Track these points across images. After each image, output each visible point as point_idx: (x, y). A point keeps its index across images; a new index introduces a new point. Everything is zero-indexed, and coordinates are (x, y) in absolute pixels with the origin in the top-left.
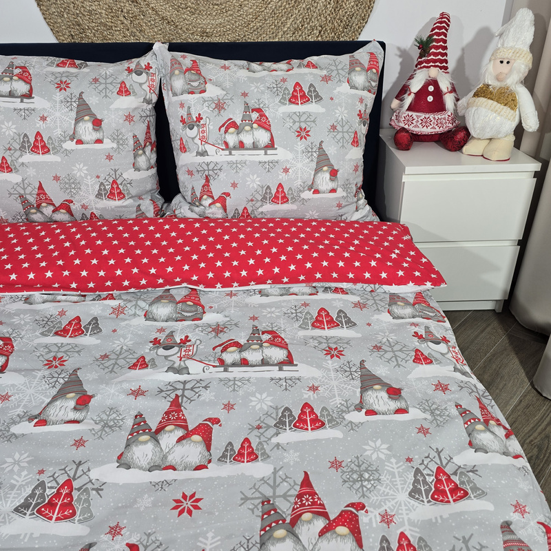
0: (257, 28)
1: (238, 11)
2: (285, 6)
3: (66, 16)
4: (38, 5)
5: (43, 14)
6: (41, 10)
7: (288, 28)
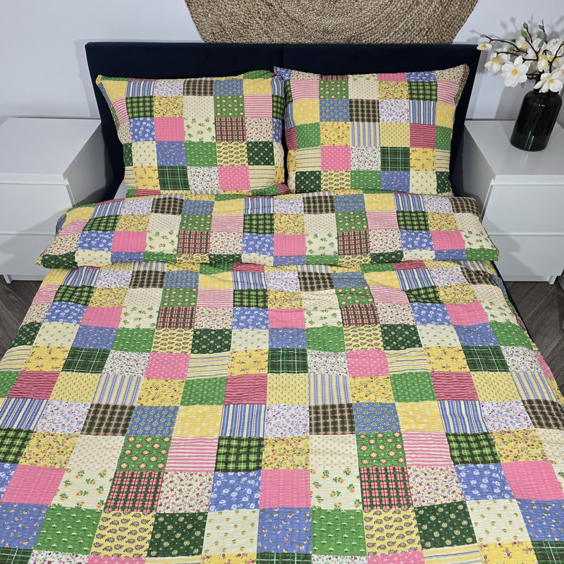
0: (372, 28)
1: (358, 13)
2: (399, 12)
3: (210, 16)
4: (188, 5)
5: (191, 13)
6: (190, 9)
7: (400, 29)
